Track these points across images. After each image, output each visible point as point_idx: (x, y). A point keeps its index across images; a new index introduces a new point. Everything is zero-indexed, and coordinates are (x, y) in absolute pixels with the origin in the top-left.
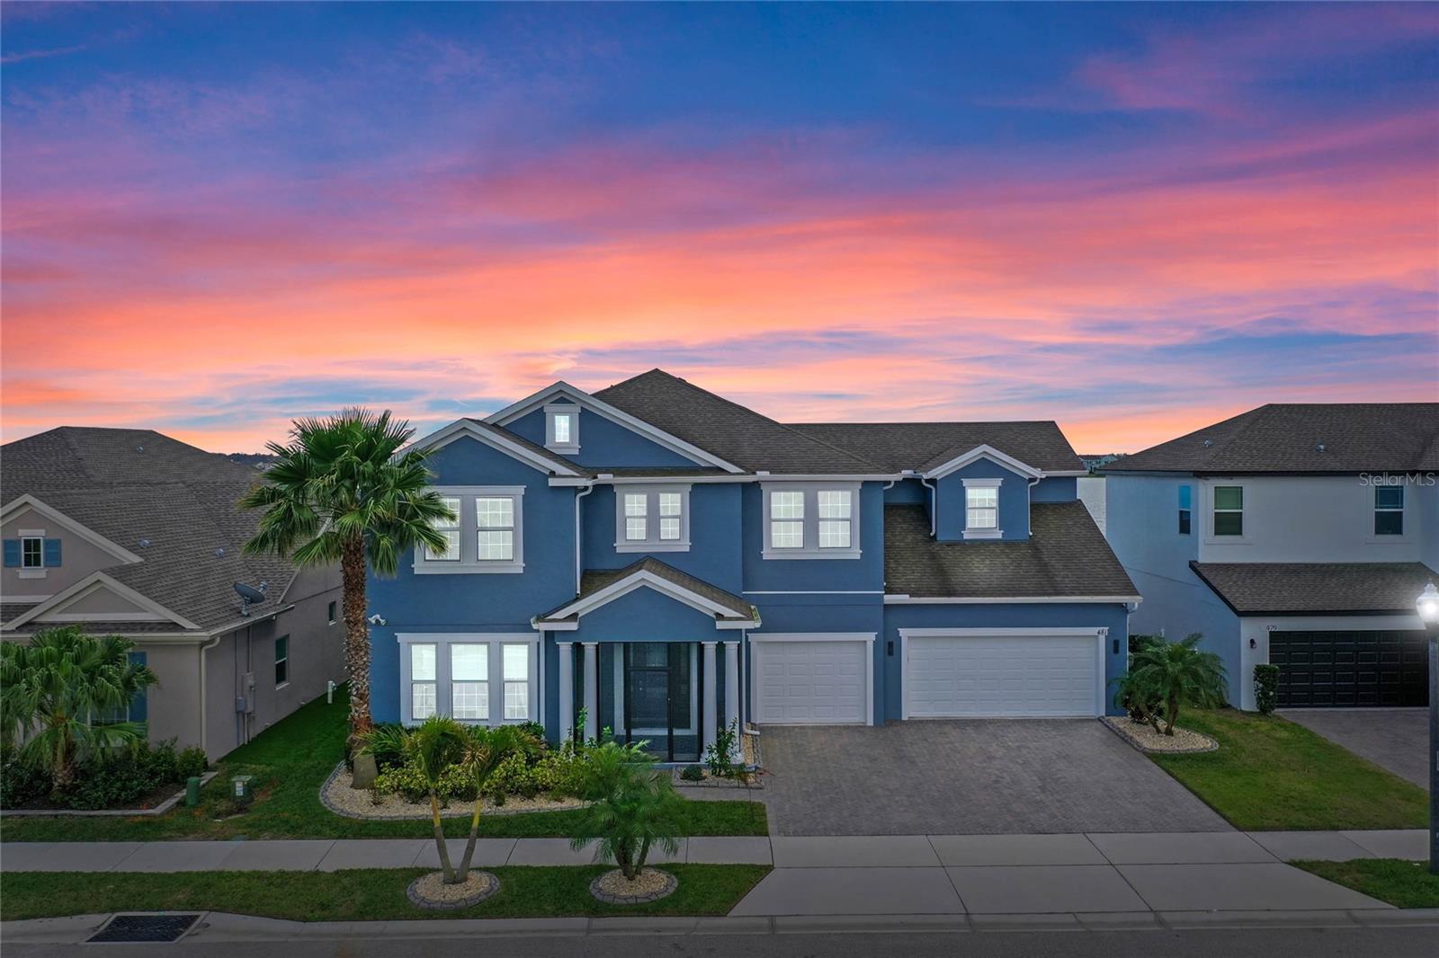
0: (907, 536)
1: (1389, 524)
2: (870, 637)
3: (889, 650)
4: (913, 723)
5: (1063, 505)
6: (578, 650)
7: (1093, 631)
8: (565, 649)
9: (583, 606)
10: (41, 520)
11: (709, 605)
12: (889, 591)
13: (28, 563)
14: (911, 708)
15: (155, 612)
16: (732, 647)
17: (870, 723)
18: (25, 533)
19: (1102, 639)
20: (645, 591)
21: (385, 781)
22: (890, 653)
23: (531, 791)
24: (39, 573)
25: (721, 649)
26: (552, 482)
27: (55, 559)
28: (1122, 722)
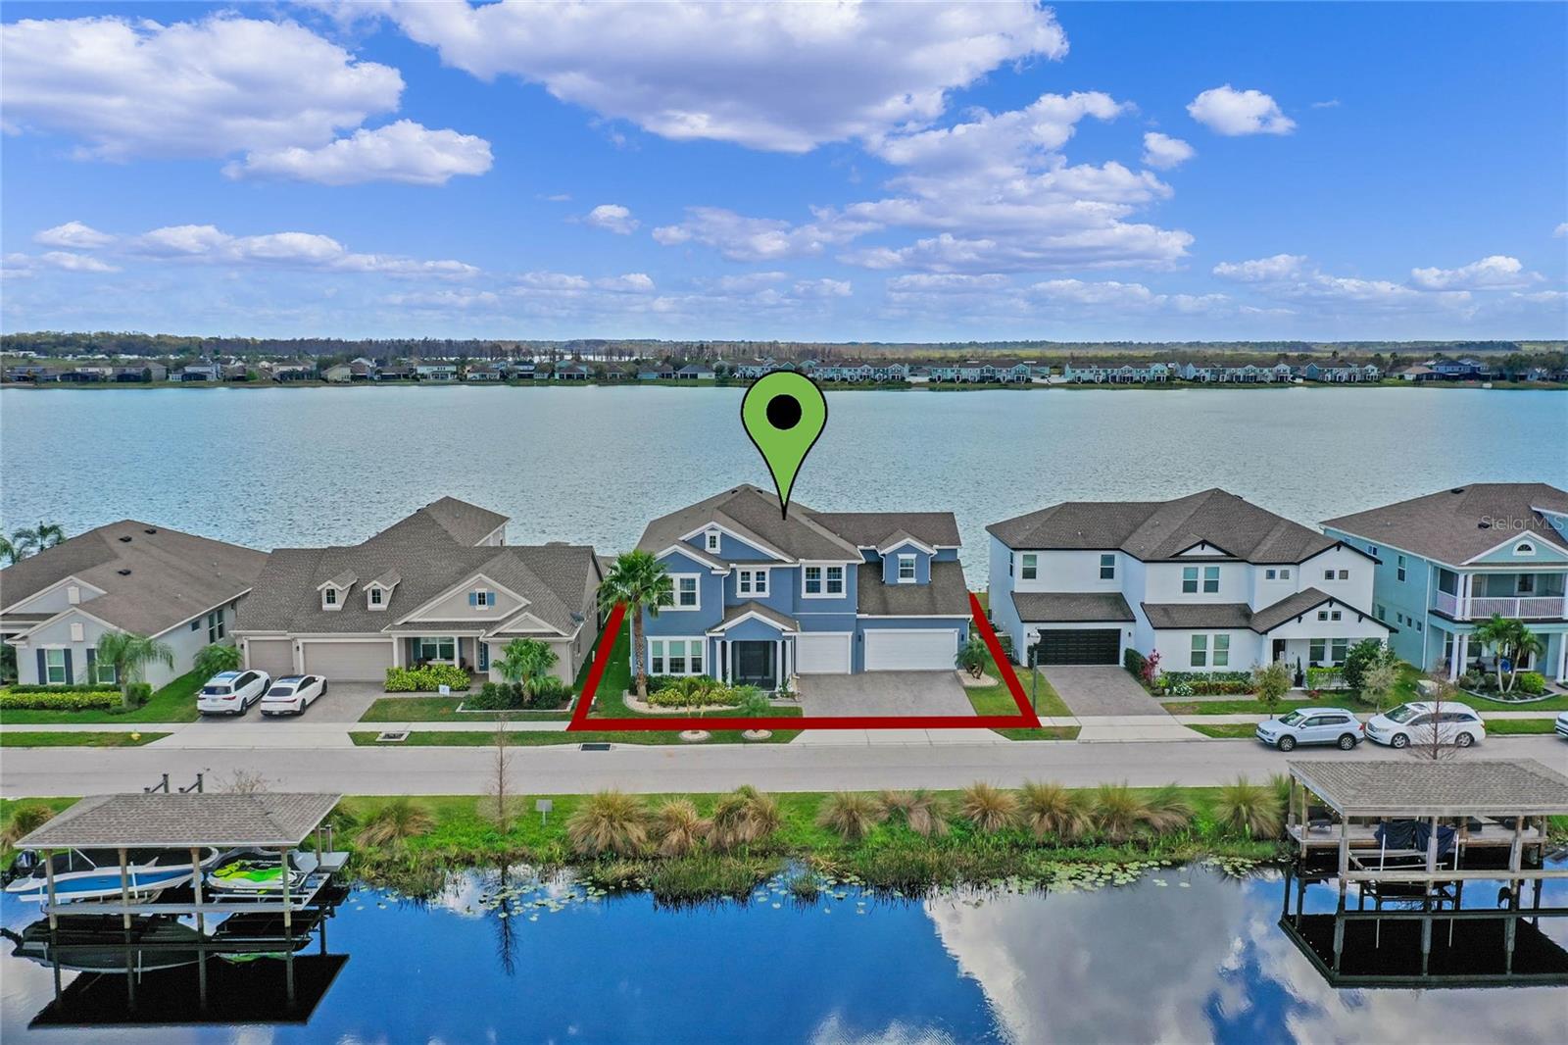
0: (870, 583)
1: (1107, 574)
2: (850, 634)
3: (859, 639)
4: (871, 672)
5: (951, 562)
6: (724, 644)
7: (953, 630)
8: (719, 643)
9: (726, 626)
10: (485, 584)
11: (779, 626)
12: (859, 612)
13: (480, 603)
14: (869, 665)
15: (549, 628)
16: (788, 643)
17: (850, 672)
18: (479, 590)
19: (956, 634)
20: (752, 619)
21: (652, 698)
22: (860, 640)
23: (709, 703)
24: (484, 607)
25: (784, 644)
26: (713, 572)
27: (492, 602)
28: (962, 672)
